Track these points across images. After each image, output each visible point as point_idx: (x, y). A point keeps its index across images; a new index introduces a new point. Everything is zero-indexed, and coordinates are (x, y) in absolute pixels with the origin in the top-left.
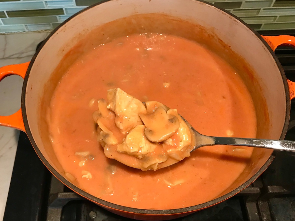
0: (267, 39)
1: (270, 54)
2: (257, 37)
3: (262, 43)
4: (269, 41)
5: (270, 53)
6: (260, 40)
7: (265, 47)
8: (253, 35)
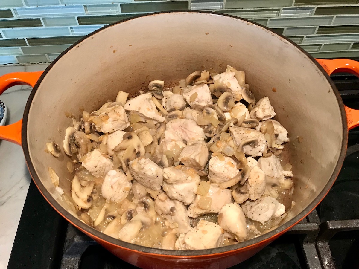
0: (321, 62)
1: (325, 78)
2: (310, 60)
3: (316, 66)
4: (324, 65)
5: (324, 76)
6: (313, 63)
7: (319, 71)
8: (305, 58)
